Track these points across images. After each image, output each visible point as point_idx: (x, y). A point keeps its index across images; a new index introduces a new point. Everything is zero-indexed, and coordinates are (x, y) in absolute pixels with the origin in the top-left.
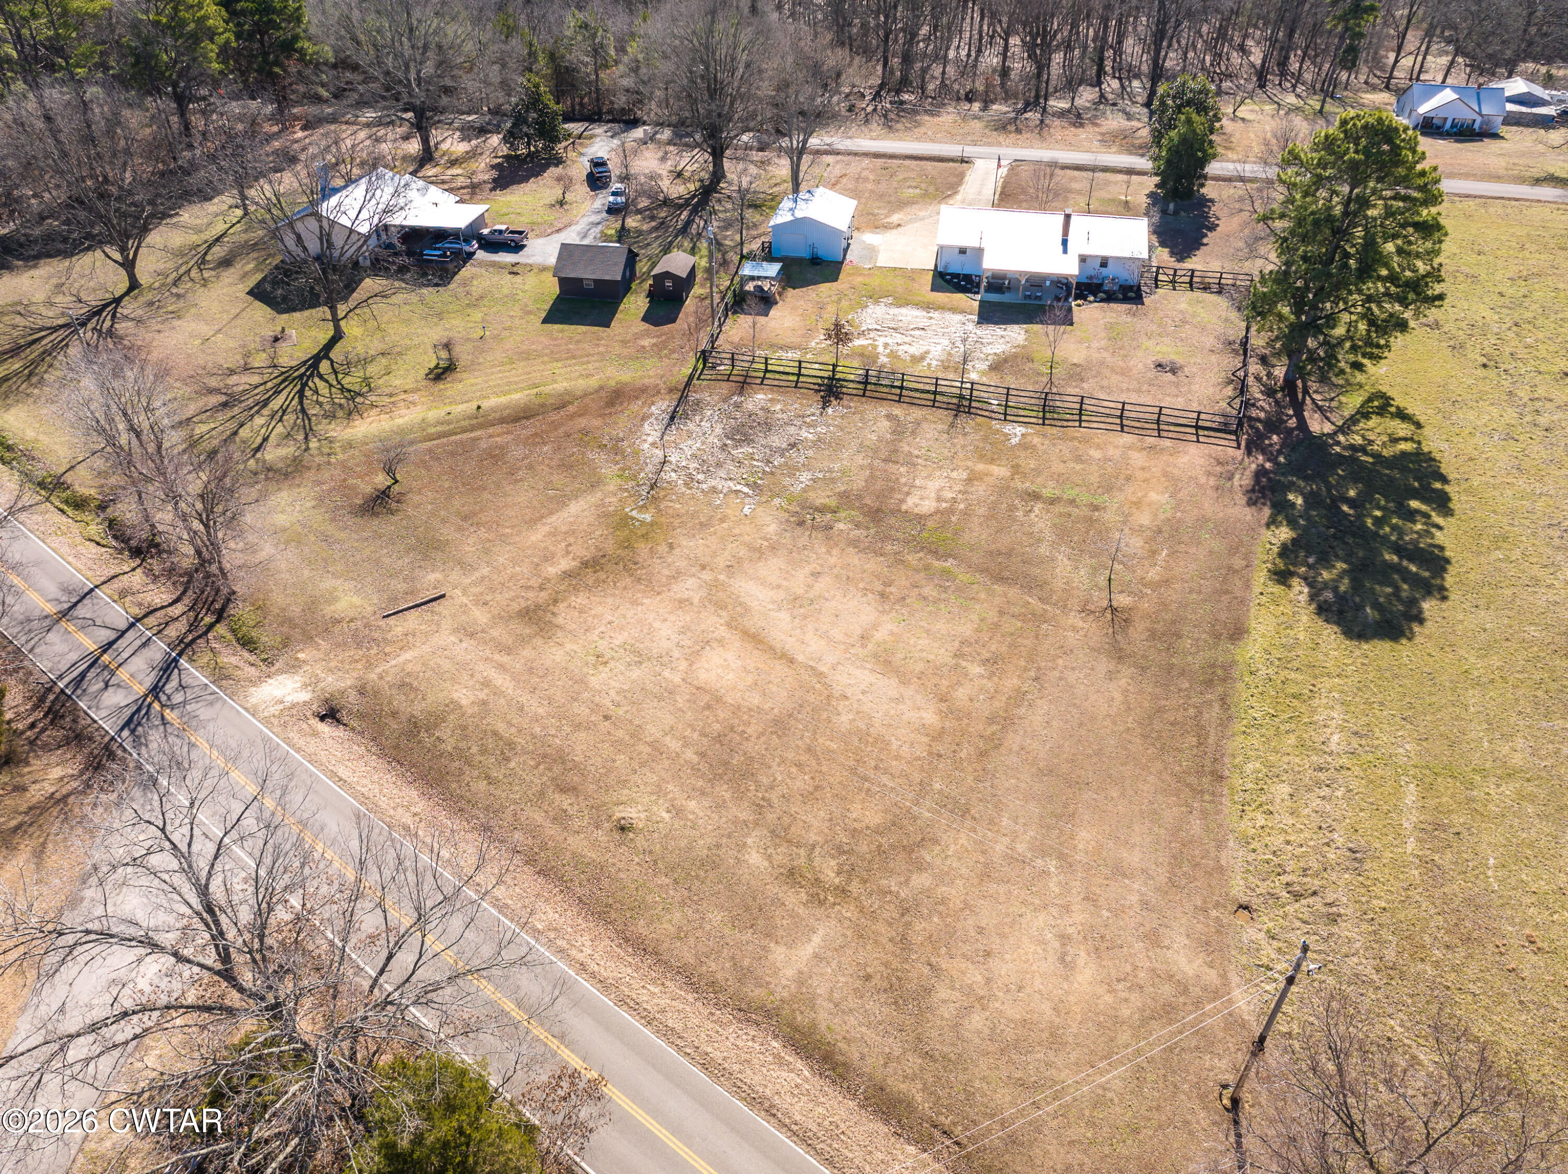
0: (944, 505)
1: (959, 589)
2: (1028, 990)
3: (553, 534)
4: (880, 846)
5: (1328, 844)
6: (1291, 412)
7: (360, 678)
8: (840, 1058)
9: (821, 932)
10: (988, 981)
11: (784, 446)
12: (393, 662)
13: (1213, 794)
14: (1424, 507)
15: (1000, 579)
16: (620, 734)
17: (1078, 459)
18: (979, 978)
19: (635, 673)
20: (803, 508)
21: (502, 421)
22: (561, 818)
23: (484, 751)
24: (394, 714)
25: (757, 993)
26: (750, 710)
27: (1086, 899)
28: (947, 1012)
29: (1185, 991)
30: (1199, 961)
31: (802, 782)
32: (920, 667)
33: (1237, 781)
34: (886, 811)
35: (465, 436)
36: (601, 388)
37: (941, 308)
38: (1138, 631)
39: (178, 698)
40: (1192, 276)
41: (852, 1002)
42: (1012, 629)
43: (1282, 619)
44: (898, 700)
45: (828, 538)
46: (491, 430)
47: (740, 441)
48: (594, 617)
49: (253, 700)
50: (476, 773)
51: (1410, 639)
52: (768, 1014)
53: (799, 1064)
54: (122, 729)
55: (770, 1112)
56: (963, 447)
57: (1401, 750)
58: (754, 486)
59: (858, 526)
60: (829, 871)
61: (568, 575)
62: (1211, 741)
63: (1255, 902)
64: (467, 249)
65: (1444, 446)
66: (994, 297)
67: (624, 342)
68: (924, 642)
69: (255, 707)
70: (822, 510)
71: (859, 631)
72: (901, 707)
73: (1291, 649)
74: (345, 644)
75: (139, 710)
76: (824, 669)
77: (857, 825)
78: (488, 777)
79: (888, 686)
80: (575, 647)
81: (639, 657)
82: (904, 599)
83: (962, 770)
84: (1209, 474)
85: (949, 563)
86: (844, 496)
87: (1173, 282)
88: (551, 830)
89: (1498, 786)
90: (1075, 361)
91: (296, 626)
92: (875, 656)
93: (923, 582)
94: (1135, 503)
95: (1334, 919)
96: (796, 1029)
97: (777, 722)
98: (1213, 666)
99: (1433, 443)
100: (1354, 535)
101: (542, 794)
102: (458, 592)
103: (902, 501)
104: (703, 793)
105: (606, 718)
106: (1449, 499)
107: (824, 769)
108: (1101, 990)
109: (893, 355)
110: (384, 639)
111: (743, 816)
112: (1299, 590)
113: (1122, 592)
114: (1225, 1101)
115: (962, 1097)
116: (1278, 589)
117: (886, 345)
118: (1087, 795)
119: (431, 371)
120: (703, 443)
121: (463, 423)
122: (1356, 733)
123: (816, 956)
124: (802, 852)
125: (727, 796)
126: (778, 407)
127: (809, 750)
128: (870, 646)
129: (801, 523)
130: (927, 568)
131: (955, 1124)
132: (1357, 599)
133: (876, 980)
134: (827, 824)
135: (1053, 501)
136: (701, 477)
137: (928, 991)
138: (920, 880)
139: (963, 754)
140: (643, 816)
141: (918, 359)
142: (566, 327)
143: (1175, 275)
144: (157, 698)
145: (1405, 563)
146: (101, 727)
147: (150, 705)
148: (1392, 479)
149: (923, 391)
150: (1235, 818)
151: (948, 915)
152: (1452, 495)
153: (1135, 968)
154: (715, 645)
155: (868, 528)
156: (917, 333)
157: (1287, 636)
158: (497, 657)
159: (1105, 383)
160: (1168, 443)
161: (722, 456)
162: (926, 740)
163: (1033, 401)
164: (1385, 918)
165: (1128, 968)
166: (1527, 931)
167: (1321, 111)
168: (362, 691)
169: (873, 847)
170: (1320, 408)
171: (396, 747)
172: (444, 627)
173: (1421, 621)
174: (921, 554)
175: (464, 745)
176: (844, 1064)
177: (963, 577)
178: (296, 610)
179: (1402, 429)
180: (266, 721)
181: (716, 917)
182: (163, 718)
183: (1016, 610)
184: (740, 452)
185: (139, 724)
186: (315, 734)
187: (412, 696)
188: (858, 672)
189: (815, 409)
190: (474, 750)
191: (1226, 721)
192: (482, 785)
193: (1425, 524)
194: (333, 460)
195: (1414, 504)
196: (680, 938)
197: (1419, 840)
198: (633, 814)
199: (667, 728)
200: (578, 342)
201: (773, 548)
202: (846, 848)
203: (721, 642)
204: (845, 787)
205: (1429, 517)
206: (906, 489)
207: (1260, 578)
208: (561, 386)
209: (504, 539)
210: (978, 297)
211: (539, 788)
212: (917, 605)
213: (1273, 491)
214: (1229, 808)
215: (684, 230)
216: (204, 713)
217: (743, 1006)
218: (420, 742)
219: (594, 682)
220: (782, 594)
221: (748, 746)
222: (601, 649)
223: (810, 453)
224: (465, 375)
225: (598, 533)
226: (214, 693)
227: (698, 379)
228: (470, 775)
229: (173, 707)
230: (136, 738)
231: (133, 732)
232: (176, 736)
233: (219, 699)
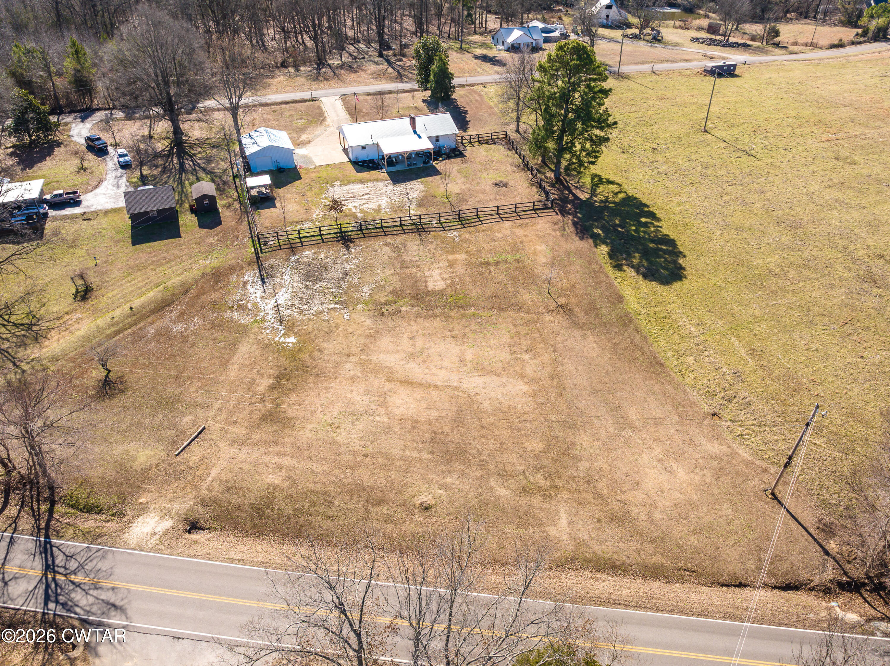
0: (448, 282)
1: (487, 321)
2: (666, 491)
3: (243, 367)
4: (553, 458)
5: (724, 375)
6: (567, 192)
7: (196, 497)
8: (619, 563)
9: (562, 511)
10: (647, 495)
11: (341, 276)
12: (210, 479)
13: (665, 372)
14: (648, 220)
15: (502, 310)
16: (380, 460)
17: (493, 240)
18: (643, 496)
19: (360, 426)
20: (377, 306)
21: (153, 312)
22: (388, 519)
23: (314, 504)
24: (238, 508)
25: (559, 554)
26: (437, 420)
27: (655, 440)
28: (643, 517)
29: (721, 460)
30: (716, 445)
31: (492, 444)
32: (500, 365)
33: (668, 363)
34: (542, 441)
35: (134, 328)
36: (204, 274)
37: (368, 181)
38: (578, 312)
39: (73, 565)
40: (478, 138)
41: (602, 535)
42: (526, 332)
43: (633, 286)
44: (503, 385)
45: (403, 317)
46: (149, 320)
47: (313, 281)
48: (310, 404)
49: (133, 542)
50: (319, 518)
51: (686, 278)
52: (572, 561)
53: (604, 576)
54: (46, 604)
55: (617, 603)
56: (435, 249)
57: (718, 325)
58: (340, 302)
59: (413, 306)
60: (539, 479)
61: (272, 388)
62: (646, 350)
63: (717, 411)
64: (42, 211)
65: (635, 191)
66: (392, 169)
67: (197, 244)
68: (492, 353)
69: (137, 545)
70: (388, 304)
71: (457, 359)
72: (507, 388)
73: (646, 298)
74: (166, 481)
75: (48, 586)
76: (455, 384)
77: (534, 453)
78: (328, 517)
79: (492, 381)
80: (313, 425)
81: (356, 416)
82: (465, 335)
83: (558, 407)
84: (554, 230)
85: (472, 310)
86: (394, 292)
87: (470, 142)
88: (389, 528)
89: (759, 326)
90: (456, 192)
91: (121, 484)
92: (474, 368)
93: (468, 324)
94: (533, 253)
95: (749, 404)
96: (590, 561)
97: (455, 420)
98: (621, 317)
99: (631, 192)
100: (632, 240)
101: (367, 511)
102: (211, 422)
103: (426, 286)
104: (449, 472)
105: (366, 456)
106: (655, 214)
107: (497, 433)
108: (692, 476)
109: (362, 211)
110: (190, 468)
111: (478, 474)
112: (629, 271)
113: (558, 297)
114: (770, 496)
115: (679, 551)
116: (620, 274)
117: (355, 207)
118: (618, 394)
119: (75, 296)
120: (293, 288)
121: (127, 321)
122: (698, 324)
123: (569, 523)
124: (521, 477)
125: (462, 467)
126: (322, 256)
127: (482, 427)
128: (469, 364)
129: (382, 314)
130: (464, 316)
131: (686, 564)
132: (654, 268)
133: (603, 520)
134: (521, 459)
135: (497, 264)
136: (305, 307)
137: (628, 512)
138: (583, 465)
139: (552, 399)
140: (430, 497)
141: (379, 210)
142: (151, 244)
143: (470, 139)
144: (55, 572)
145: (659, 246)
146: (26, 611)
147: (54, 579)
148: (628, 212)
149: (394, 227)
150: (682, 379)
151: (608, 475)
152: (655, 211)
153: (696, 460)
154: (390, 394)
155: (419, 306)
156: (366, 197)
157: (641, 293)
158: (271, 449)
159: (478, 199)
160: (527, 221)
161: (310, 292)
162: (531, 399)
163: (451, 217)
164: (765, 395)
165: (694, 461)
166: (810, 378)
167: (461, 48)
168: (204, 504)
169: (550, 460)
170: (577, 187)
171: (255, 526)
172: (222, 446)
173: (684, 269)
174: (456, 310)
175: (297, 506)
176: (622, 565)
177: (485, 314)
178: (112, 474)
179: (616, 189)
180: (154, 549)
181: (509, 529)
182: (73, 583)
183: (520, 322)
184: (318, 286)
185: (57, 595)
186: (195, 542)
187: (241, 493)
188: (472, 380)
189: (343, 251)
190: (307, 506)
191: (645, 339)
192: (329, 523)
193: (654, 227)
194: (49, 372)
195: (643, 220)
196: (501, 548)
197: (752, 359)
198: (425, 498)
199: (403, 448)
200: (167, 251)
201: (378, 332)
202: (539, 466)
203: (391, 390)
204: (513, 437)
205: (653, 224)
206: (423, 279)
207: (610, 271)
208: (177, 280)
209: (215, 382)
210: (384, 170)
211: (363, 509)
212: (474, 336)
213: (587, 231)
214: (676, 377)
215: (182, 169)
216: (104, 565)
217: (559, 564)
218: (269, 517)
219: (341, 439)
220: (402, 355)
221: (451, 438)
222: (329, 420)
223: (359, 275)
224: (102, 291)
225: (270, 358)
226: (99, 550)
227: (262, 253)
228: (316, 521)
229: (74, 573)
230: (64, 605)
231: (57, 602)
232: (96, 588)
233: (106, 552)
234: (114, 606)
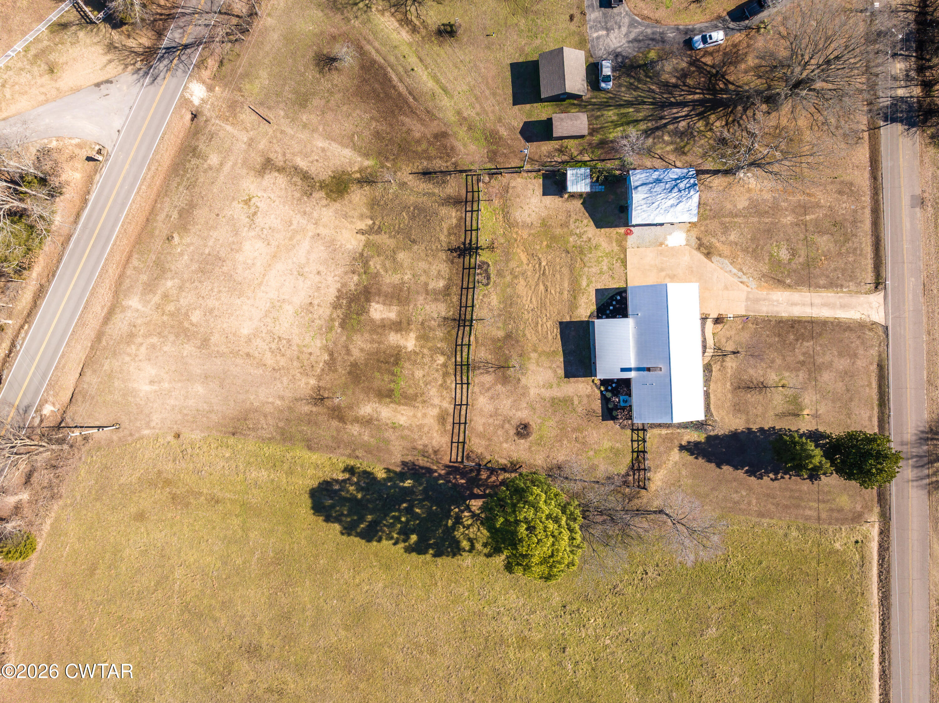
0: (378, 322)
2: (139, 372)
7: (211, 117)
8: (109, 322)
9: (147, 310)
12: (223, 125)
15: (331, 352)
16: (212, 222)
18: (141, 358)
22: (168, 216)
24: (198, 139)
25: (121, 296)
26: (235, 265)
29: (147, 417)
39: (184, 58)
41: (125, 323)
43: (320, 466)
47: (413, 213)
49: (190, 85)
50: (179, 181)
51: (314, 514)
52: (117, 300)
54: (165, 48)
69: (187, 88)
70: (366, 266)
75: (175, 48)
76: (263, 288)
77: (190, 314)
78: (178, 186)
80: (252, 189)
81: (252, 216)
82: (312, 313)
84: (425, 446)
85: (338, 329)
93: (323, 319)
94: (396, 410)
97: (231, 276)
100: (384, 506)
101: (176, 207)
102: (274, 128)
103: (375, 302)
104: (192, 260)
105: (218, 215)
108: (143, 393)
110: (236, 114)
111: (186, 276)
112: (340, 476)
115: (105, 356)
116: (341, 467)
123: (138, 310)
124: (175, 298)
125: (193, 268)
128: (279, 304)
129: (355, 259)
130: (333, 320)
131: (98, 355)
132: (336, 498)
133: (134, 329)
134: (188, 304)
135: (392, 373)
137: (134, 344)
138: (171, 337)
140: (177, 243)
142: (509, 79)
144: (182, 50)
145: (366, 523)
146: (164, 40)
147: (178, 50)
151: (161, 347)
154: (266, 243)
155: (356, 290)
157: (307, 465)
158: (240, 161)
160: (449, 427)
162: (233, 332)
165: (152, 401)
168: (206, 121)
172: (251, 133)
173: (326, 521)
174: (342, 316)
175: (189, 170)
176: (107, 324)
180: (182, 96)
182: (174, 59)
185: (169, 53)
187: (206, 141)
190: (188, 175)
193: (398, 538)
195: (414, 537)
198: (177, 240)
201: (333, 249)
202: (180, 312)
203: (269, 244)
207: (350, 461)
208: (444, 103)
209: (314, 131)
211: (178, 204)
212: (309, 319)
213: (413, 474)
216: (179, 72)
217: (117, 293)
218: (188, 155)
219: (236, 204)
220: (303, 262)
221: (217, 269)
222: (254, 199)
226: (189, 69)
227: (467, 176)
228: (178, 179)
229: (179, 59)
230: (162, 57)
231: (165, 53)
232: (167, 70)
233: (187, 73)
234: (155, 79)
